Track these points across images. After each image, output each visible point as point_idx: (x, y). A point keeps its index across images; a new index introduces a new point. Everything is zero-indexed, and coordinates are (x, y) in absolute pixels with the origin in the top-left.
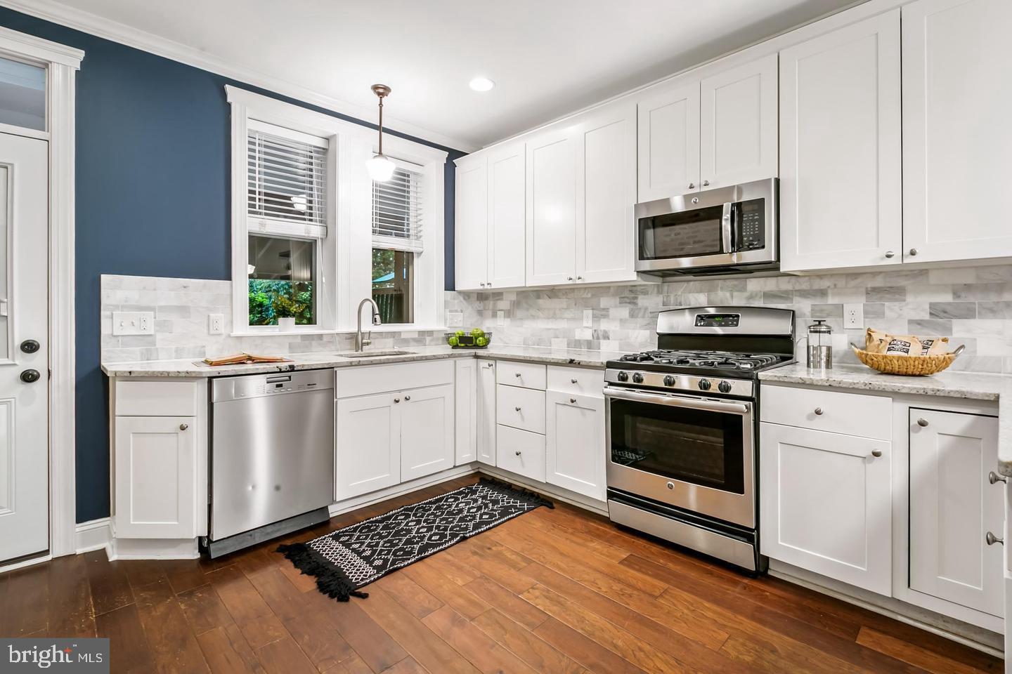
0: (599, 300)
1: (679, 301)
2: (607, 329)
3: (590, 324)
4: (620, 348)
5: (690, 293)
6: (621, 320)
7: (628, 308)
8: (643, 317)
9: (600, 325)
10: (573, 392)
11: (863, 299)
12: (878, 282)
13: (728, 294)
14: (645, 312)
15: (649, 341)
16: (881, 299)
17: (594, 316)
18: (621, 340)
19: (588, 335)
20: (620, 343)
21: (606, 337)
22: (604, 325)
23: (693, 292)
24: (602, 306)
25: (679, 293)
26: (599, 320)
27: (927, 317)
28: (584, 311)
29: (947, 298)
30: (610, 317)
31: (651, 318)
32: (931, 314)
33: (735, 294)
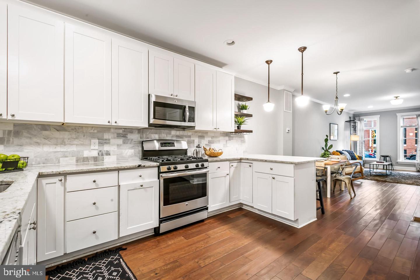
0: (104, 134)
1: (147, 137)
2: (108, 150)
3: (97, 147)
4: (117, 159)
5: (152, 134)
6: (118, 145)
7: (122, 139)
8: (131, 143)
9: (104, 148)
10: (140, 181)
11: (198, 138)
12: (200, 134)
13: (165, 135)
14: (131, 141)
15: (133, 154)
16: (201, 139)
17: (99, 143)
18: (118, 155)
19: (95, 154)
20: (117, 156)
21: (108, 154)
22: (106, 148)
23: (153, 134)
24: (105, 138)
25: (148, 133)
26: (104, 145)
27: (208, 143)
28: (92, 140)
29: (210, 139)
30: (111, 144)
31: (134, 144)
32: (209, 143)
33: (168, 135)
